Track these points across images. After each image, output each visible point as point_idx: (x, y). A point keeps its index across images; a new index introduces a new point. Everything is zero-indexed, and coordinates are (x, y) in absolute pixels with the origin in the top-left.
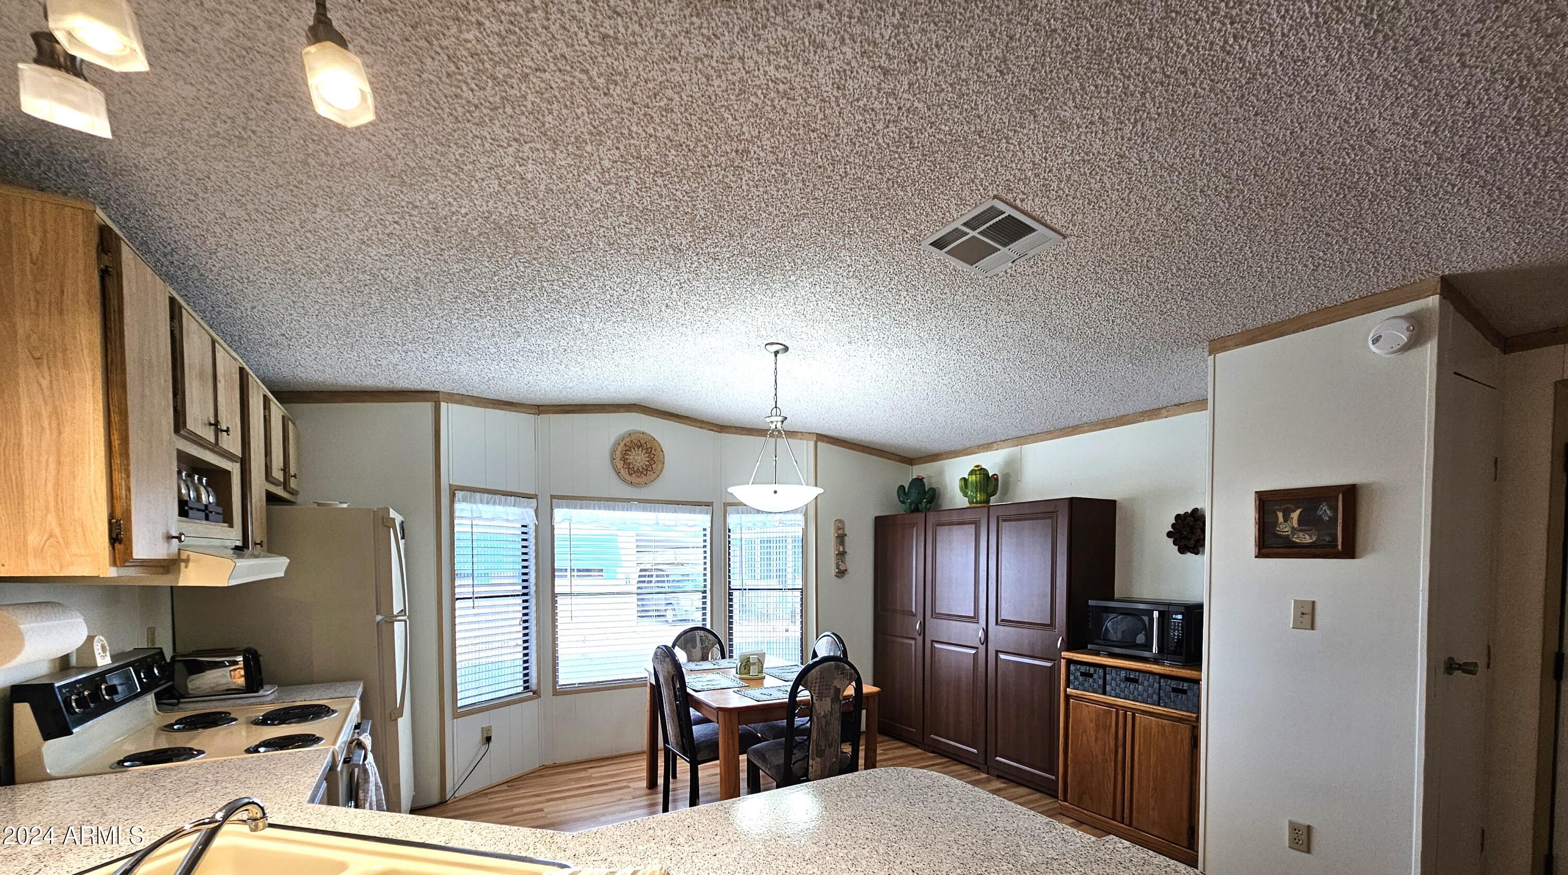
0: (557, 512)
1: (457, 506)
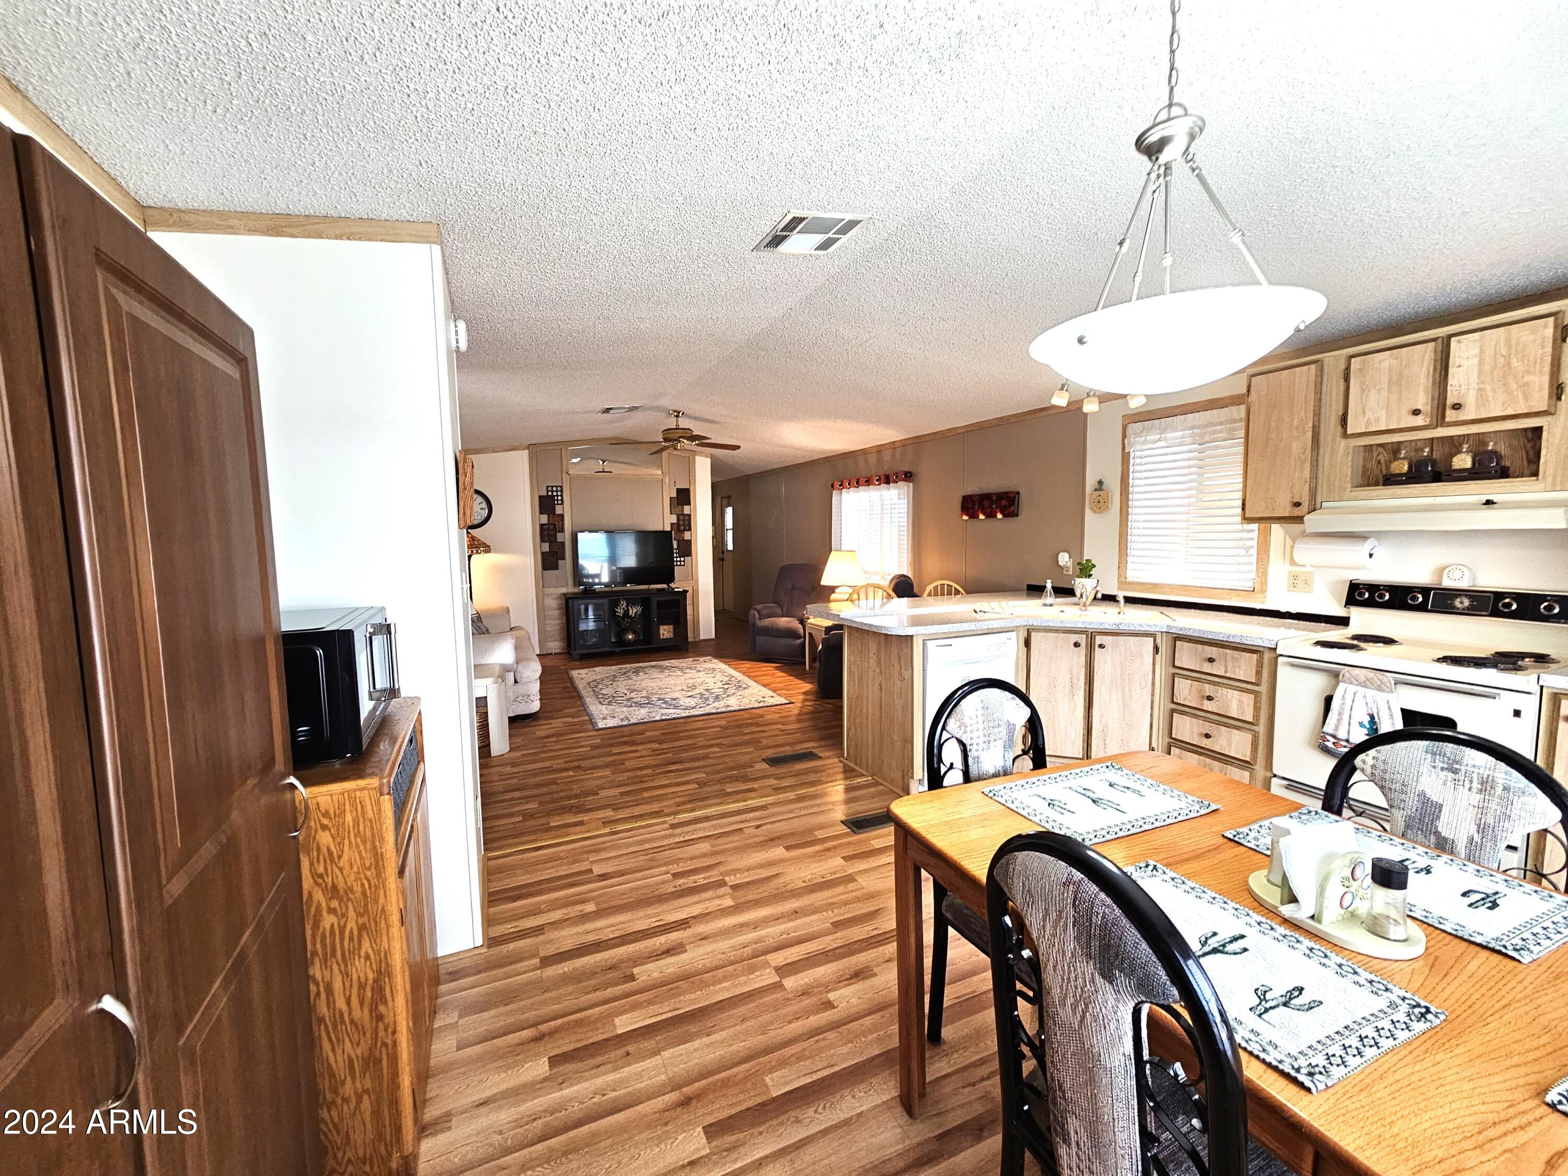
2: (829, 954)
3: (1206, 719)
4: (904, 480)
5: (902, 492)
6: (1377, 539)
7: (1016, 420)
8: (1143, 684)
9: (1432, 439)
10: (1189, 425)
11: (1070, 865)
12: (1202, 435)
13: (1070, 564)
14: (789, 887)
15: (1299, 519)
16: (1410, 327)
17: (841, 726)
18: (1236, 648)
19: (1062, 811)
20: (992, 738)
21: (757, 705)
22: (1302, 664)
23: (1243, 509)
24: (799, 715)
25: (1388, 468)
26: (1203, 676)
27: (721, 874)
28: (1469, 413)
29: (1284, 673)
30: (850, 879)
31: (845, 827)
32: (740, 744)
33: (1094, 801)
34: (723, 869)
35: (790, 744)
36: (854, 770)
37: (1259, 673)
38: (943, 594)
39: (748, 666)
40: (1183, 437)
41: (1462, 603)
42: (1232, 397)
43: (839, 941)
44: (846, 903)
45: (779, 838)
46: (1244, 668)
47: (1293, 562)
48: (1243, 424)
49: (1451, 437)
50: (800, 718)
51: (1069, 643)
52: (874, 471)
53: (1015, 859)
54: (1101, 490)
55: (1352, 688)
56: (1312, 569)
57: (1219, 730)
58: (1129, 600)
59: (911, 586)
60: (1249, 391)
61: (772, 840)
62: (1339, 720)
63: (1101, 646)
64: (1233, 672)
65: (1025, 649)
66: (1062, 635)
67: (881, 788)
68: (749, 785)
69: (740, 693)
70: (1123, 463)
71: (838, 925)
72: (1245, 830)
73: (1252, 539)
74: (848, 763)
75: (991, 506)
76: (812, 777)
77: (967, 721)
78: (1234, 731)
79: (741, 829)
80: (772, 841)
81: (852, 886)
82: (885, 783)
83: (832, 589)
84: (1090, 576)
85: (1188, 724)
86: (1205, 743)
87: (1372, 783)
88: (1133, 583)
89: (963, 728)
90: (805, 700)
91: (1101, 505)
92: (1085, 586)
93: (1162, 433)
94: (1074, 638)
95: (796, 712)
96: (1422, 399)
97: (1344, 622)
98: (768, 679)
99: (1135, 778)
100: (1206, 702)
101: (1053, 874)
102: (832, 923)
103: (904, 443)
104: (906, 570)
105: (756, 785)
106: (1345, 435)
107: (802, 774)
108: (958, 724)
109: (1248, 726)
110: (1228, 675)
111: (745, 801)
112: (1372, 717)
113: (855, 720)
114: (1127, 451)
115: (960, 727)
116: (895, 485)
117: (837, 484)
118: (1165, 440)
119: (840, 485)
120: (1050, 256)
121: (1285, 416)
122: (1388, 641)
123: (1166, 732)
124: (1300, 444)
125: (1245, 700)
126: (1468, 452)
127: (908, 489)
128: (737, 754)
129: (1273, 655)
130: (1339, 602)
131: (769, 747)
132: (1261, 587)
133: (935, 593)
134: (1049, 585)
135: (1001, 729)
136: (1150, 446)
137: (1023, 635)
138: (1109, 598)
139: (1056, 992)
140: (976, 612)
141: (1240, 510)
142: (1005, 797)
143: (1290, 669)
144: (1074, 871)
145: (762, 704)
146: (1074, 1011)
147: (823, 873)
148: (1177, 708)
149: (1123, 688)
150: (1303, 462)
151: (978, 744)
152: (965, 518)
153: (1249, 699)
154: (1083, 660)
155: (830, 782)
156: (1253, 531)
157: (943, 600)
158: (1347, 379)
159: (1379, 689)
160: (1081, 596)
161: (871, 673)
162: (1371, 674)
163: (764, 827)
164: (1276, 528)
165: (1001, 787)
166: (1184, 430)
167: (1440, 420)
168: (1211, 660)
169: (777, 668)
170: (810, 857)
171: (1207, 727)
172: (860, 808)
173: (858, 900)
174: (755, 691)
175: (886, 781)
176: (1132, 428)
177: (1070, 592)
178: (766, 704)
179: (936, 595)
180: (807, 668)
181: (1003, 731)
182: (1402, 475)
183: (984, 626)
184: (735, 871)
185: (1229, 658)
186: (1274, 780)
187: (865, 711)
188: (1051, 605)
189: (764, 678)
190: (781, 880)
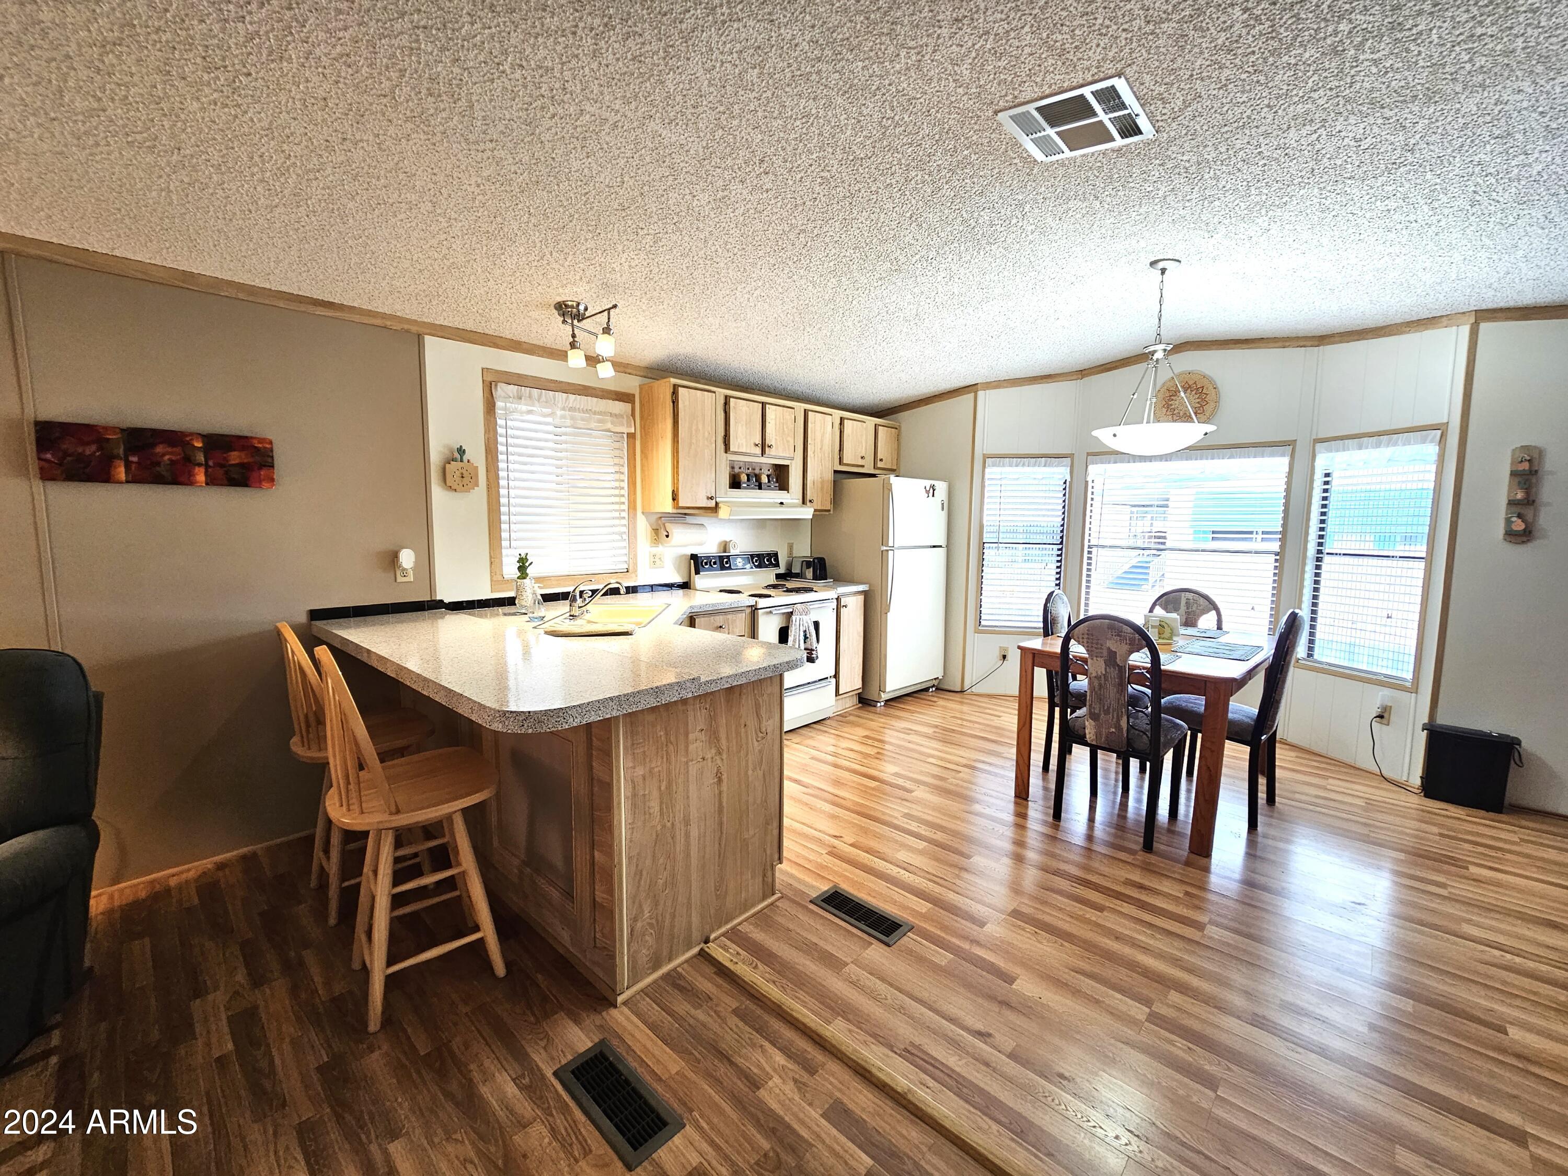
0: (1090, 467)
1: (987, 470)
18: (733, 613)
28: (773, 451)
37: (745, 627)
46: (738, 626)
54: (463, 460)
55: (798, 617)
62: (795, 640)
91: (466, 481)
96: (758, 439)
106: (727, 451)
112: (805, 632)
121: (700, 427)
124: (709, 453)
129: (750, 610)
130: (679, 572)
132: (632, 570)
156: (624, 518)
158: (727, 412)
162: (803, 606)
167: (763, 452)
185: (730, 622)
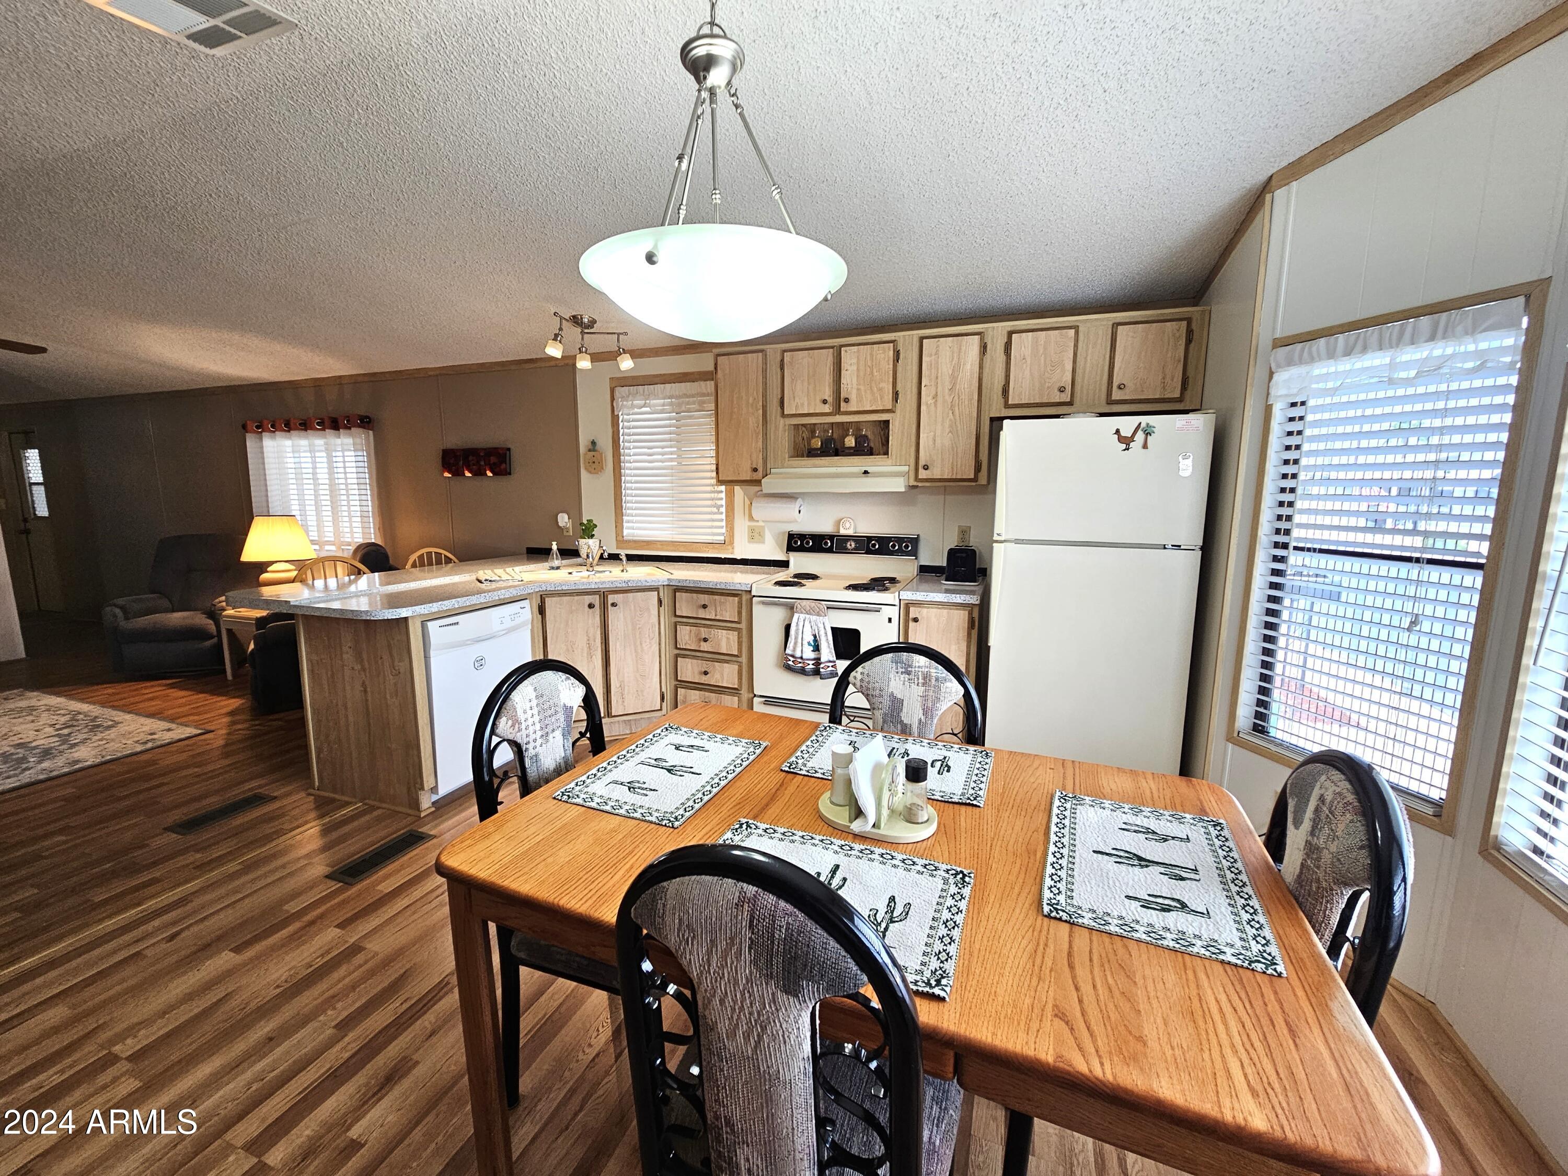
2: (338, 1074)
3: (702, 659)
4: (359, 426)
5: (358, 441)
6: (803, 499)
7: (499, 368)
8: (652, 635)
9: (832, 424)
10: (668, 394)
11: (738, 880)
12: (679, 405)
13: (569, 525)
14: (253, 1005)
15: (758, 482)
16: (814, 335)
17: (306, 747)
18: (722, 594)
19: (645, 792)
20: (550, 728)
21: (139, 748)
22: (771, 601)
23: (717, 473)
24: (226, 745)
25: (809, 443)
26: (699, 621)
27: (102, 1047)
28: (853, 407)
29: (758, 610)
30: (356, 949)
31: (333, 883)
32: (115, 816)
33: (669, 771)
34: (104, 1036)
35: (217, 792)
36: (333, 800)
37: (740, 613)
38: (430, 564)
39: (110, 691)
40: (663, 405)
41: (851, 545)
42: (700, 373)
43: (354, 1045)
44: (353, 987)
45: (219, 939)
46: (728, 610)
47: (751, 518)
48: (713, 398)
49: (843, 423)
50: (227, 750)
51: (584, 604)
52: (311, 412)
53: (665, 891)
54: (594, 450)
55: (802, 616)
56: (763, 524)
57: (714, 666)
58: (630, 558)
59: (386, 556)
60: (716, 368)
61: (207, 946)
62: (796, 643)
63: (614, 605)
64: (721, 615)
65: (540, 617)
66: (576, 598)
67: (379, 812)
68: (145, 877)
69: (100, 736)
70: (613, 426)
71: (344, 1026)
72: (793, 759)
73: (721, 499)
74: (322, 793)
75: (478, 462)
76: (268, 829)
77: (521, 716)
78: (726, 665)
79: (138, 954)
80: (206, 949)
81: (360, 958)
82: (384, 805)
83: (262, 567)
84: (592, 536)
85: (689, 665)
86: (704, 679)
87: (860, 694)
88: (629, 541)
89: (517, 726)
90: (233, 723)
91: (596, 466)
92: (589, 546)
93: (647, 399)
94: (588, 599)
95: (221, 742)
96: (828, 394)
97: (785, 564)
98: (156, 705)
99: (694, 735)
100: (702, 643)
101: (721, 898)
102: (335, 1027)
103: (356, 381)
104: (373, 537)
105: (156, 873)
106: (783, 415)
107: (248, 829)
108: (510, 722)
109: (734, 659)
110: (718, 618)
111: (139, 904)
112: (815, 636)
113: (327, 736)
114: (616, 413)
115: (513, 726)
116: (347, 431)
117: (252, 425)
118: (649, 406)
119: (258, 427)
120: (547, 179)
121: (743, 394)
122: (814, 577)
123: (673, 677)
124: (754, 420)
125: (731, 637)
126: (853, 435)
127: (367, 439)
128: (108, 834)
129: (749, 597)
130: (781, 549)
131: (177, 807)
132: (728, 542)
133: (421, 563)
134: (555, 547)
135: (558, 716)
136: (636, 410)
137: (536, 601)
138: (614, 557)
139: (723, 1027)
140: (480, 582)
141: (714, 474)
142: (582, 796)
143: (761, 607)
144: (745, 885)
145: (150, 745)
146: (747, 1037)
147: (308, 960)
148: (680, 653)
149: (635, 644)
150: (758, 434)
151: (535, 741)
152: (447, 475)
153: (733, 636)
154: (597, 620)
155: (298, 827)
156: (721, 492)
157: (432, 571)
158: (782, 368)
159: (818, 615)
160: (588, 556)
161: (347, 672)
162: (813, 604)
163: (183, 935)
164: (737, 489)
165: (572, 785)
166: (664, 398)
167: (837, 411)
168: (705, 606)
169: (172, 686)
170: (283, 946)
171: (705, 666)
172: (352, 849)
173: (372, 973)
174: (131, 728)
175: (385, 802)
176: (620, 391)
177: (575, 553)
178: (159, 743)
179: (422, 565)
180: (230, 677)
181: (561, 717)
182: (817, 449)
183: (495, 596)
184: (131, 1031)
185: (718, 604)
186: (755, 699)
187: (342, 722)
188: (558, 568)
189: (147, 704)
190: (235, 1002)
